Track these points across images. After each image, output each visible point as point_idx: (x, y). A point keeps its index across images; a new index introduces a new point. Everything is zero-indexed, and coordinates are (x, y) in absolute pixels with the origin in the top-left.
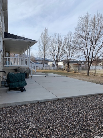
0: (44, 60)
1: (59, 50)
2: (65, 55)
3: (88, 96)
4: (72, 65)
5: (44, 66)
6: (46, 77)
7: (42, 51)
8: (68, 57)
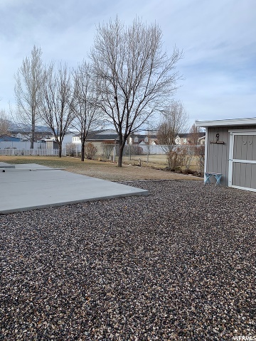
0: (33, 130)
1: (63, 107)
2: (76, 119)
3: (57, 206)
4: (100, 143)
5: (32, 147)
6: (4, 171)
7: (27, 107)
8: (84, 124)
